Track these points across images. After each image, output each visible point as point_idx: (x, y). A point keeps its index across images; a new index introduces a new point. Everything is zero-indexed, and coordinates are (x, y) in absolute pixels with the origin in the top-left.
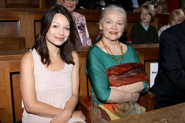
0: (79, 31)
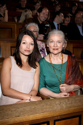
0: (41, 53)
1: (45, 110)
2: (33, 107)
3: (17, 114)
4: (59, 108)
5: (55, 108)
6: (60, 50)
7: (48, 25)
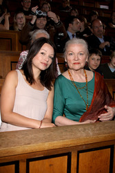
1: (64, 137)
2: (48, 134)
3: (27, 142)
4: (84, 135)
5: (79, 135)
6: (82, 65)
7: (62, 34)
